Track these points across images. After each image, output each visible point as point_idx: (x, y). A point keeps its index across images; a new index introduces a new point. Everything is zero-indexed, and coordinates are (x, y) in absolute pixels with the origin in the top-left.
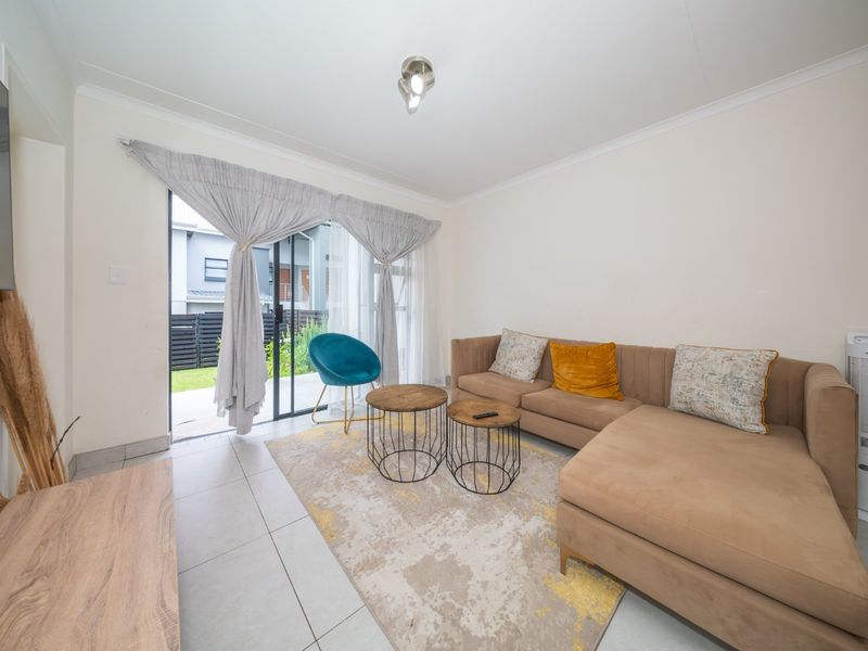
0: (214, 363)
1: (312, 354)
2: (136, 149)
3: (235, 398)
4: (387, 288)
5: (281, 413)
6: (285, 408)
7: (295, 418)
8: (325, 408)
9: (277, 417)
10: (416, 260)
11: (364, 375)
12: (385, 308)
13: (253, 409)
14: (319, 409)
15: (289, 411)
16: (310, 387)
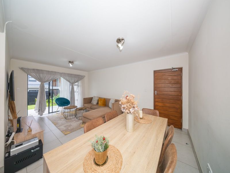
0: (35, 104)
1: (56, 102)
2: (22, 69)
3: (40, 110)
4: (73, 88)
5: (50, 112)
6: (51, 111)
7: (53, 113)
8: (59, 111)
9: (49, 113)
10: (80, 83)
11: (67, 105)
12: (72, 92)
13: (43, 111)
14: (58, 111)
15: (52, 112)
16: (56, 108)
